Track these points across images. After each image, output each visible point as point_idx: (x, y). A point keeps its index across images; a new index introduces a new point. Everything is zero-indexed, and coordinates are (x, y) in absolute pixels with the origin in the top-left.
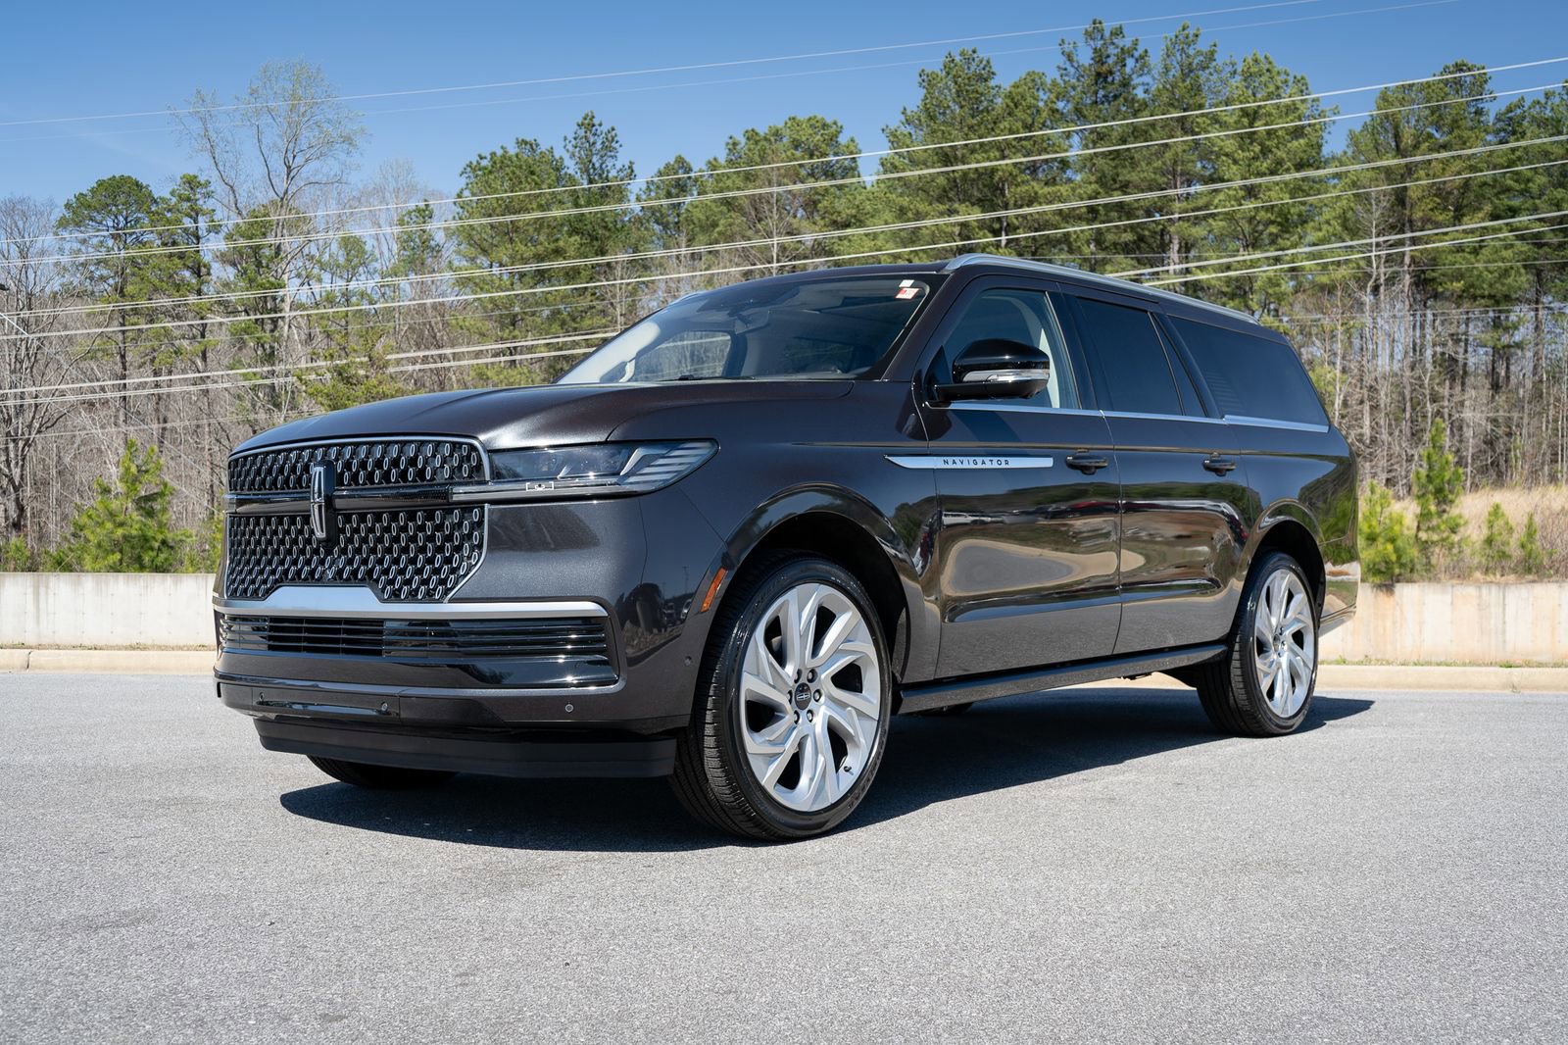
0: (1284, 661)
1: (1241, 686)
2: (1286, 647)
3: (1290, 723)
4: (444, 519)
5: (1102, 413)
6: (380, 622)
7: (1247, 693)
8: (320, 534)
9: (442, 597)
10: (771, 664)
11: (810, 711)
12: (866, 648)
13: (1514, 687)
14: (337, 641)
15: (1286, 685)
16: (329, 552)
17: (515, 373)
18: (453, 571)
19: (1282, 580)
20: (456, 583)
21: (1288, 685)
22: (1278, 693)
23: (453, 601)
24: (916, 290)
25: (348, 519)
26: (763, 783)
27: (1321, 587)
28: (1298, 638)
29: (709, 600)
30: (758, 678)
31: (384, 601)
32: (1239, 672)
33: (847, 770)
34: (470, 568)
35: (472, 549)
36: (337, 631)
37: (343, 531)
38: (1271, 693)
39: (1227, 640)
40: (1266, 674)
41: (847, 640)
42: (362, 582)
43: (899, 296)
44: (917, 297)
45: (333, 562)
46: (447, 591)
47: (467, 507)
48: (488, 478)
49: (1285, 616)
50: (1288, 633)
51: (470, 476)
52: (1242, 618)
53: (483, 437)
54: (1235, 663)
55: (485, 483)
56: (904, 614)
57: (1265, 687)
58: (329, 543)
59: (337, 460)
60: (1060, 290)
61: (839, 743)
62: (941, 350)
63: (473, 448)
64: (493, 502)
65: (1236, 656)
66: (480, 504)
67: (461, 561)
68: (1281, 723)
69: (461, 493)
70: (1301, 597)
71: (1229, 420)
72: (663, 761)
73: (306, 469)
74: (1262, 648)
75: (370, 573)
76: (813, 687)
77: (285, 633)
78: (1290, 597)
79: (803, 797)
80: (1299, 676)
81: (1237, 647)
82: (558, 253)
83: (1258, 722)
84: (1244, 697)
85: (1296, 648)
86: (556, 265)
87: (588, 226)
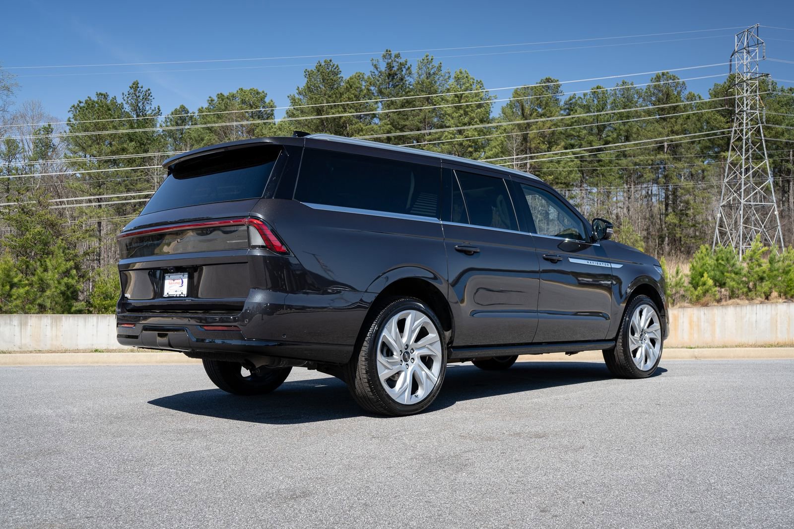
17: (101, 211)
82: (124, 150)
86: (123, 157)
87: (139, 138)
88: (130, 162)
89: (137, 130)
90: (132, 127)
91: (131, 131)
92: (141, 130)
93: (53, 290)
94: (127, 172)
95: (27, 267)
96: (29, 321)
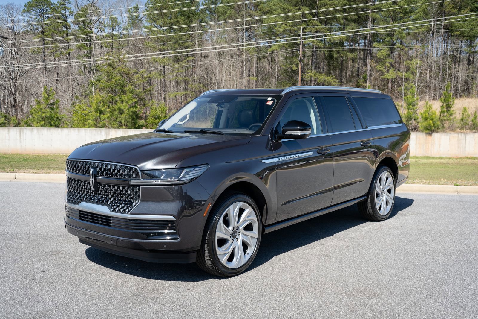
0: (384, 198)
1: (371, 208)
2: (385, 194)
3: (385, 217)
4: (128, 189)
5: (329, 134)
6: (110, 217)
7: (372, 210)
8: (93, 189)
9: (128, 212)
10: (225, 228)
11: (237, 238)
12: (254, 218)
13: (458, 192)
14: (98, 220)
15: (385, 206)
16: (96, 194)
17: (164, 60)
18: (131, 205)
19: (385, 174)
20: (132, 208)
21: (385, 205)
22: (382, 209)
23: (131, 214)
24: (272, 101)
25: (101, 185)
26: (222, 262)
27: (397, 174)
28: (389, 191)
29: (206, 213)
30: (221, 232)
31: (111, 211)
32: (370, 204)
33: (248, 254)
34: (136, 204)
35: (136, 198)
36: (98, 218)
37: (99, 188)
38: (380, 209)
39: (367, 195)
40: (378, 203)
41: (248, 217)
42: (105, 205)
43: (267, 104)
44: (273, 104)
45: (97, 197)
46: (129, 211)
47: (134, 186)
48: (140, 178)
49: (385, 185)
50: (386, 190)
51: (135, 177)
52: (372, 187)
53: (139, 166)
54: (369, 201)
55: (140, 180)
56: (266, 206)
57: (378, 207)
58: (96, 191)
59: (97, 167)
60: (317, 95)
61: (245, 246)
62: (279, 123)
63: (136, 169)
64: (142, 185)
65: (369, 199)
66: (139, 185)
67: (133, 201)
68: (383, 217)
69: (133, 182)
70: (390, 179)
71: (370, 128)
72: (193, 258)
73: (88, 168)
74: (377, 195)
75: (107, 202)
76: (238, 231)
77: (84, 215)
78: (387, 178)
79: (235, 264)
80: (389, 202)
81: (370, 197)
82: (178, 22)
83: (375, 218)
84: (372, 211)
85: (388, 194)
86: (177, 27)
87: (187, 13)
88: (181, 30)
89: (186, 9)
90: (184, 7)
91: (183, 9)
92: (189, 9)
93: (126, 114)
94: (180, 36)
95: (112, 99)
96: (111, 132)
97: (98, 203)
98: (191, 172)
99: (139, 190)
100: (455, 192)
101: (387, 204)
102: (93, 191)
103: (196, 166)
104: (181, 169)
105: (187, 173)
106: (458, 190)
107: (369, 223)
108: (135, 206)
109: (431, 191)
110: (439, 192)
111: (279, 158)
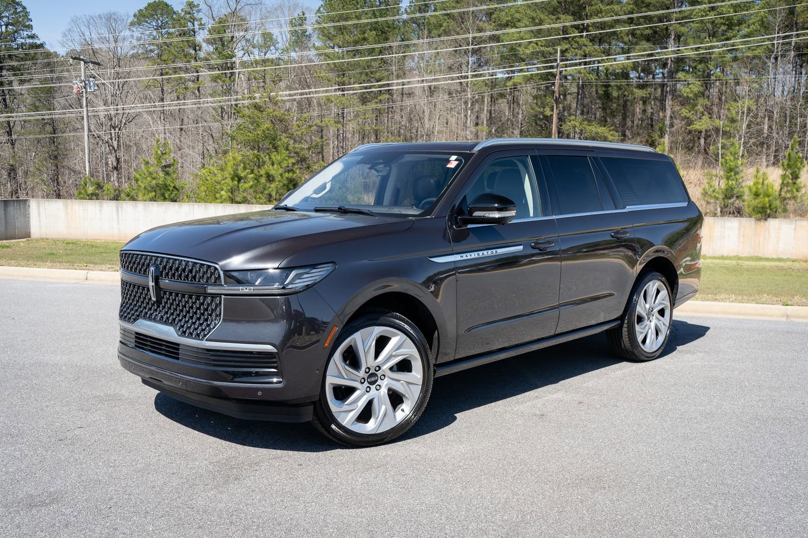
0: (653, 325)
1: (628, 340)
2: (654, 317)
3: (654, 354)
4: (204, 300)
5: (554, 217)
6: (178, 345)
7: (630, 343)
8: (154, 299)
9: (203, 338)
11: (378, 385)
12: (412, 351)
13: (788, 316)
14: (161, 349)
15: (653, 337)
16: (158, 307)
18: (208, 325)
19: (653, 286)
20: (210, 331)
21: (654, 336)
22: (648, 341)
23: (207, 340)
24: (457, 162)
25: (165, 293)
27: (676, 285)
28: (662, 312)
29: (328, 342)
31: (179, 335)
32: (626, 333)
33: (403, 410)
34: (216, 325)
35: (217, 316)
36: (161, 345)
37: (163, 298)
38: (644, 341)
39: (621, 318)
40: (641, 333)
41: (398, 350)
42: (171, 324)
43: (449, 166)
44: (457, 166)
45: (160, 311)
46: (205, 335)
47: (214, 296)
48: (223, 283)
49: (654, 303)
50: (656, 310)
51: (215, 282)
52: (630, 305)
53: (221, 263)
54: (625, 330)
55: (223, 286)
56: (436, 332)
57: (640, 338)
58: (158, 302)
59: (160, 264)
60: (537, 153)
61: (396, 399)
62: (465, 197)
63: (216, 269)
64: (226, 295)
65: (625, 325)
66: (220, 295)
67: (212, 321)
68: (649, 355)
69: (211, 290)
70: (664, 293)
71: (629, 208)
72: (308, 415)
73: (148, 265)
74: (640, 319)
75: (174, 320)
76: (379, 373)
77: (143, 342)
78: (658, 292)
80: (661, 331)
81: (626, 321)
82: (364, 41)
83: (636, 356)
84: (629, 345)
85: (660, 317)
86: (364, 47)
87: (381, 27)
88: (371, 52)
89: (379, 19)
90: (375, 17)
91: (375, 20)
92: (383, 19)
94: (368, 61)
95: (258, 159)
97: (161, 321)
98: (306, 276)
99: (220, 303)
100: (783, 316)
101: (657, 334)
102: (154, 302)
103: (314, 266)
104: (287, 269)
105: (298, 276)
106: (789, 313)
107: (624, 364)
108: (214, 328)
109: (742, 314)
110: (756, 315)
111: (461, 255)
